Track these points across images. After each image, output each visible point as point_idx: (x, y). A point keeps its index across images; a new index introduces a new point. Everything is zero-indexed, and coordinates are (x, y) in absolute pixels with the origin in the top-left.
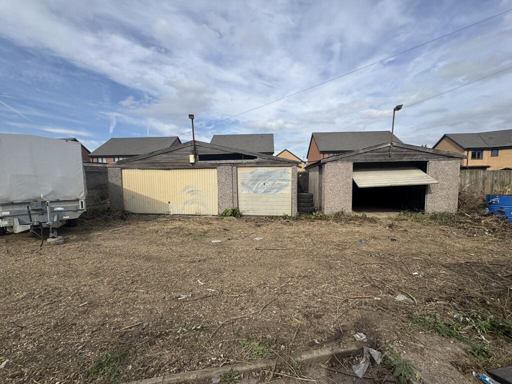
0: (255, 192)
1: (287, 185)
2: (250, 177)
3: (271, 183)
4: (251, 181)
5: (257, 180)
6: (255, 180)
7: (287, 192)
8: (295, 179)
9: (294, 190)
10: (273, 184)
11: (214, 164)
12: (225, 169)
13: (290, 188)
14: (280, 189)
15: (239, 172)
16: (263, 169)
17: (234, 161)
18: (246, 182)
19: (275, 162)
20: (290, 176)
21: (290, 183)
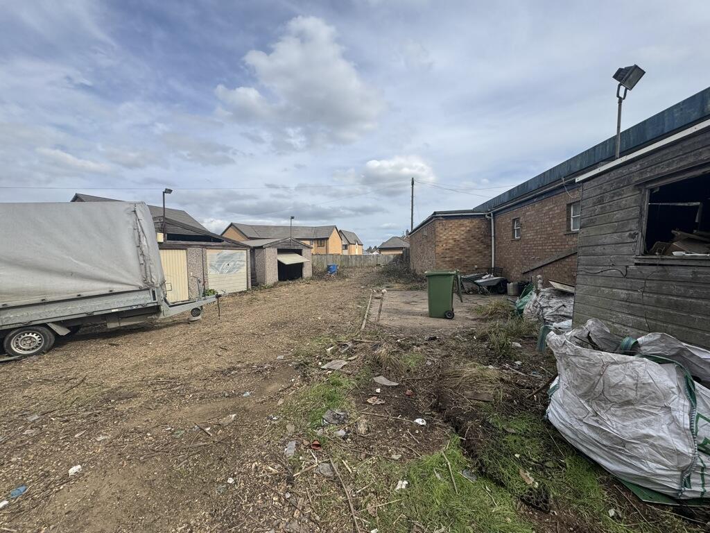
0: (221, 272)
1: (243, 265)
2: (216, 258)
4: (217, 262)
5: (223, 261)
6: (221, 261)
7: (243, 271)
8: (249, 260)
9: (249, 269)
10: (234, 264)
11: (183, 245)
12: (195, 251)
13: (245, 267)
14: (239, 268)
15: (208, 254)
16: (226, 252)
17: (204, 243)
18: (213, 263)
19: (236, 245)
20: (245, 257)
21: (245, 263)
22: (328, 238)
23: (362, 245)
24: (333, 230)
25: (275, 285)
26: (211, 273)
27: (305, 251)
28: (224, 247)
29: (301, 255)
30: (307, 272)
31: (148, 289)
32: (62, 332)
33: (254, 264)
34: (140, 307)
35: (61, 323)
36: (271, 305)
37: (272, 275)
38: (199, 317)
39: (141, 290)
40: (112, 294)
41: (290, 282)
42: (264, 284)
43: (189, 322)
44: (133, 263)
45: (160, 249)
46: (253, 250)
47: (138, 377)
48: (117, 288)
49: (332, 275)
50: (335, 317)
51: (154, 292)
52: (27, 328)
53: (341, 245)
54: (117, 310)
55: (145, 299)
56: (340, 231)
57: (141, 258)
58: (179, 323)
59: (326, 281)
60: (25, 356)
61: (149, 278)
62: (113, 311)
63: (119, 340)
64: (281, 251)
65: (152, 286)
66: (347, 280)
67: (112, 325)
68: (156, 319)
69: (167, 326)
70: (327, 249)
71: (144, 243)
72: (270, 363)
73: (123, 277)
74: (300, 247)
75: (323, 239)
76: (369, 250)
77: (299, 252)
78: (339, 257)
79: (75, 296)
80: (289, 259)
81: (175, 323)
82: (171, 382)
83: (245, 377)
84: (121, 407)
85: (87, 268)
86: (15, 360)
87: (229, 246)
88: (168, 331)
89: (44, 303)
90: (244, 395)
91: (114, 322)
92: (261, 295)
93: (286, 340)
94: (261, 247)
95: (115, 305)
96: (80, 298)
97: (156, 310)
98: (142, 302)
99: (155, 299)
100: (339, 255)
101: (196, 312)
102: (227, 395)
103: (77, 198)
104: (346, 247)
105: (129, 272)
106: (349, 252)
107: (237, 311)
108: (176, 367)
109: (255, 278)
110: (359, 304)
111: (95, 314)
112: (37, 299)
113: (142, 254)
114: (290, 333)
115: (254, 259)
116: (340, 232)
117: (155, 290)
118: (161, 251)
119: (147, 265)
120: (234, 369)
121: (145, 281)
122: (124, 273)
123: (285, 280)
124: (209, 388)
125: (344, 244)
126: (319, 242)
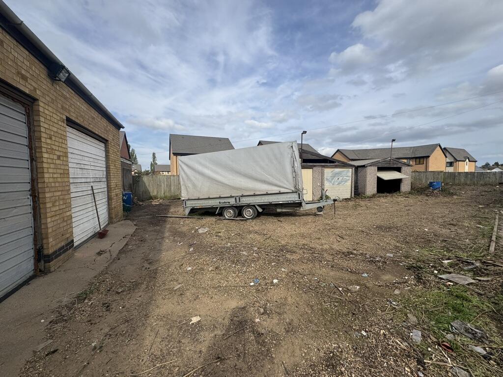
0: (333, 184)
1: (349, 180)
2: (330, 175)
3: (341, 178)
4: (331, 177)
5: (334, 177)
6: (333, 177)
7: (349, 183)
8: (353, 176)
9: (353, 183)
10: (343, 179)
11: (311, 166)
12: (318, 169)
13: (350, 181)
14: (346, 182)
15: (325, 171)
16: (337, 170)
17: (323, 164)
18: (328, 178)
19: (344, 165)
20: (351, 174)
21: (351, 178)
22: (429, 157)
23: (476, 161)
24: (436, 148)
25: (374, 196)
26: (327, 185)
27: (404, 169)
28: (336, 167)
29: (400, 172)
30: (405, 187)
31: (296, 192)
32: (260, 210)
33: (357, 178)
34: (292, 202)
35: (260, 206)
36: (373, 211)
37: (371, 187)
38: (322, 213)
39: (293, 192)
40: (280, 193)
41: (388, 194)
42: (364, 194)
43: (315, 215)
44: (290, 176)
45: (302, 168)
46: (357, 168)
47: (293, 242)
48: (283, 190)
49: (436, 191)
50: (445, 231)
51: (299, 194)
52: (249, 206)
53: (445, 163)
54: (281, 202)
55: (294, 198)
56: (445, 149)
57: (294, 174)
58: (310, 215)
59: (427, 196)
60: (248, 219)
61: (297, 186)
62: (280, 202)
63: (282, 219)
64: (380, 169)
65: (299, 190)
66: (455, 197)
67: (279, 210)
68: (298, 210)
69: (303, 215)
70: (427, 167)
71: (296, 165)
72: (381, 257)
73: (285, 184)
74: (399, 165)
75: (423, 157)
76: (487, 166)
77: (399, 170)
78: (442, 173)
79: (265, 193)
80: (387, 176)
81: (307, 214)
82: (312, 250)
83: (361, 262)
84: (288, 256)
85: (271, 179)
86: (245, 220)
87: (339, 166)
88: (304, 218)
89: (255, 195)
90: (363, 275)
91: (279, 208)
92: (362, 203)
93: (393, 242)
94: (364, 166)
95: (281, 199)
96: (267, 194)
97: (300, 205)
98: (293, 199)
99: (299, 198)
100: (442, 172)
101: (320, 209)
102: (349, 270)
103: (260, 143)
104: (451, 164)
105: (288, 181)
106: (455, 169)
107: (346, 212)
108: (313, 241)
109: (357, 189)
110: (480, 223)
111: (273, 203)
112: (252, 193)
113: (295, 171)
114: (397, 237)
115: (357, 175)
116: (445, 151)
117: (300, 193)
118: (302, 170)
119: (297, 178)
120: (352, 253)
121: (295, 187)
122: (286, 182)
123: (384, 193)
124: (336, 261)
125: (448, 160)
126: (418, 160)
